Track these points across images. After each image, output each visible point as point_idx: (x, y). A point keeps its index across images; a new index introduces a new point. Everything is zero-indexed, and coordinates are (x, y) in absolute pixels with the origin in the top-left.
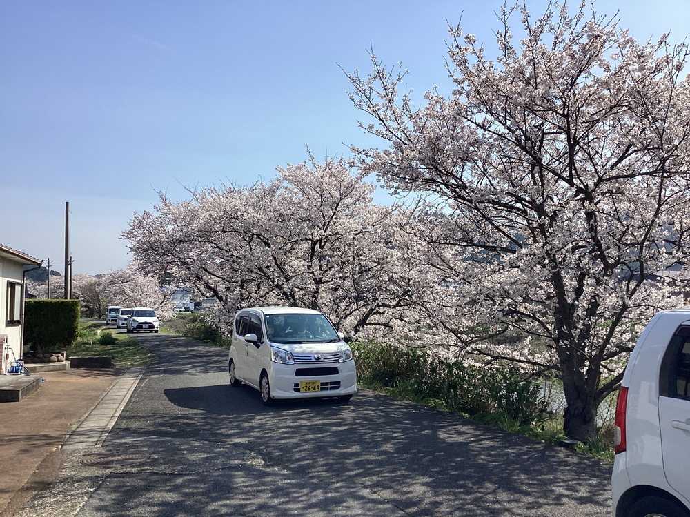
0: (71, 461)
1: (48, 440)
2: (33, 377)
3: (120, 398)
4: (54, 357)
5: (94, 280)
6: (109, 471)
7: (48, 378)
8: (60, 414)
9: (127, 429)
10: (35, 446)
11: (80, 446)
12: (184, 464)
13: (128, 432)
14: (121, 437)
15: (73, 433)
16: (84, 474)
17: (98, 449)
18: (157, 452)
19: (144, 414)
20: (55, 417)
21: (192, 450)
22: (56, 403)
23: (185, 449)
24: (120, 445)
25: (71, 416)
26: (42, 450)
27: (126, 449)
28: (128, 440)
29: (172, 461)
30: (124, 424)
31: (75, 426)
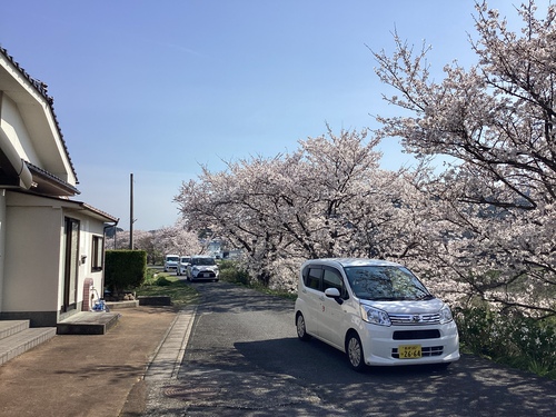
0: (154, 392)
1: (133, 372)
2: (112, 313)
3: (183, 332)
4: (126, 297)
5: (149, 235)
6: (188, 403)
7: (123, 314)
8: (138, 347)
9: (194, 362)
10: (122, 377)
11: (160, 377)
12: (251, 399)
13: (195, 364)
14: (191, 370)
15: (151, 365)
16: (167, 406)
17: (174, 381)
18: (226, 386)
19: (205, 348)
20: (134, 350)
21: (255, 384)
22: (133, 336)
23: (248, 384)
24: (192, 377)
25: (146, 348)
26: (129, 380)
27: (198, 382)
28: (197, 372)
29: (240, 396)
30: (191, 357)
31: (151, 358)
